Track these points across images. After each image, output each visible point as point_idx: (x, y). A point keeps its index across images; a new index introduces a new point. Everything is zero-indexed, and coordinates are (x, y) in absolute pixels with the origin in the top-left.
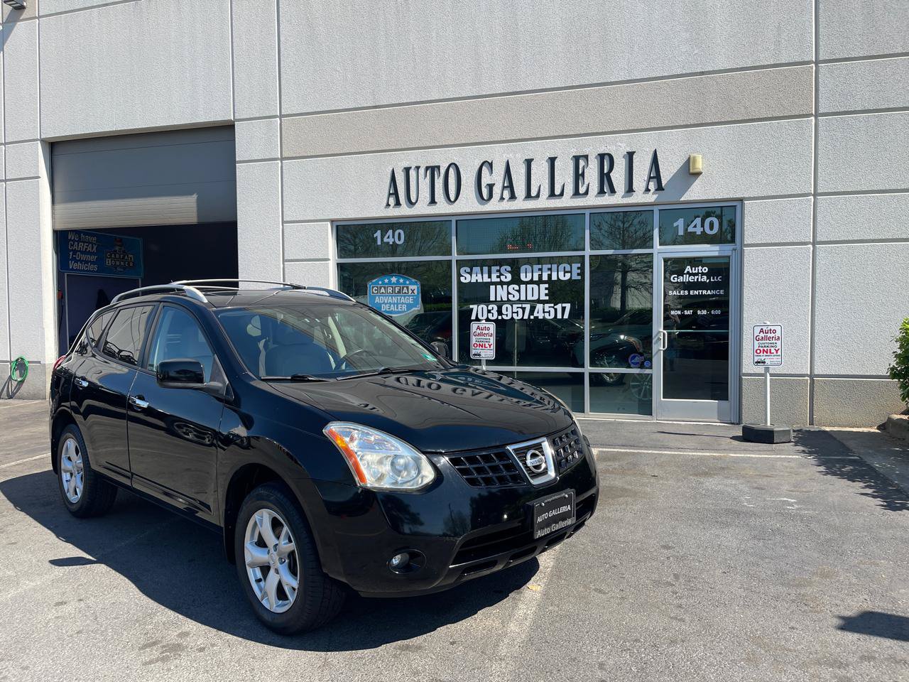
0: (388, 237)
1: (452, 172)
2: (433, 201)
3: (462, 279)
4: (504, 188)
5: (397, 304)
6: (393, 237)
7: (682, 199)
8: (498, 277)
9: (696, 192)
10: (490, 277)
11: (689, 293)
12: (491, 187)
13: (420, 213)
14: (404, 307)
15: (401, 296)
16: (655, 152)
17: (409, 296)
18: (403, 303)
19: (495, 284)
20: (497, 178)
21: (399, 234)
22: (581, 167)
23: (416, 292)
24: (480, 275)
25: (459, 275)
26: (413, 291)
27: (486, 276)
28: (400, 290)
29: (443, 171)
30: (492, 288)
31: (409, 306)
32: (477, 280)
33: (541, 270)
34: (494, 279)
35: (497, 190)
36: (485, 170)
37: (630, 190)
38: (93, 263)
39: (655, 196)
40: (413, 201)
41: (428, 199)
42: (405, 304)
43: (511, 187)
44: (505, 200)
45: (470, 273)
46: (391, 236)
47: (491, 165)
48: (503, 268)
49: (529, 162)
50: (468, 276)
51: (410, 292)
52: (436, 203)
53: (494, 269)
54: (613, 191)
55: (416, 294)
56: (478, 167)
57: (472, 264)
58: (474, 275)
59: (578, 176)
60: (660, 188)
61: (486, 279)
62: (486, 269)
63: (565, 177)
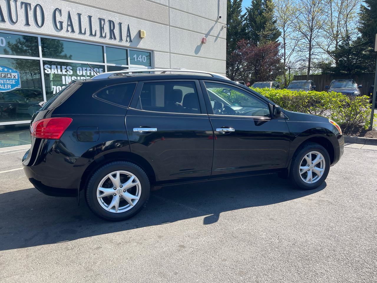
1: (38, 9)
2: (27, 24)
3: (46, 71)
4: (68, 25)
5: (4, 84)
7: (138, 47)
8: (66, 72)
9: (142, 45)
10: (61, 71)
12: (61, 23)
13: (18, 29)
14: (9, 86)
15: (7, 79)
16: (128, 25)
17: (12, 79)
18: (8, 84)
19: (65, 75)
20: (64, 18)
21: (2, 40)
22: (102, 24)
23: (17, 77)
24: (56, 70)
25: (44, 69)
26: (15, 77)
27: (59, 70)
28: (5, 75)
29: (33, 7)
30: (63, 77)
31: (13, 86)
32: (54, 73)
33: (86, 70)
34: (64, 72)
35: (65, 25)
36: (57, 13)
37: (121, 39)
39: (129, 44)
40: (15, 21)
41: (24, 22)
42: (10, 84)
43: (71, 25)
44: (69, 32)
45: (51, 68)
47: (60, 11)
48: (68, 67)
49: (79, 15)
50: (49, 70)
51: (13, 77)
52: (30, 25)
53: (63, 67)
54: (115, 38)
55: (17, 78)
56: (53, 10)
57: (51, 63)
58: (52, 70)
59: (102, 28)
60: (131, 41)
61: (60, 73)
62: (59, 67)
63: (96, 27)
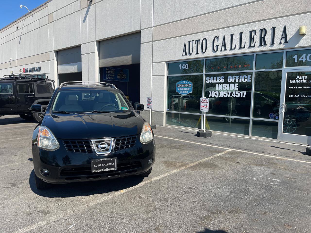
0: (183, 67)
1: (204, 41)
2: (197, 53)
3: (207, 82)
4: (222, 46)
5: (185, 91)
6: (185, 67)
7: (296, 46)
8: (219, 81)
9: (303, 43)
10: (216, 81)
11: (298, 87)
12: (217, 46)
13: (193, 58)
14: (187, 92)
15: (186, 88)
16: (285, 26)
17: (189, 88)
18: (187, 90)
19: (218, 83)
20: (220, 42)
21: (187, 65)
22: (252, 35)
23: (191, 86)
24: (213, 80)
25: (206, 80)
26: (190, 86)
27: (215, 80)
28: (186, 85)
29: (201, 41)
30: (217, 85)
31: (189, 91)
32: (212, 82)
33: (235, 78)
34: (218, 81)
35: (220, 47)
36: (216, 40)
37: (273, 43)
38: (113, 77)
39: (284, 46)
40: (191, 53)
41: (196, 52)
42: (187, 91)
43: (225, 46)
44: (222, 51)
45: (210, 79)
46: (184, 66)
47: (218, 38)
48: (221, 77)
49: (232, 35)
50: (209, 80)
51: (189, 86)
52: (198, 53)
53: (218, 77)
54: (265, 44)
55: (191, 87)
56: (213, 40)
57: (210, 76)
58: (211, 80)
59: (251, 39)
60: (286, 42)
61: (215, 82)
62: (215, 78)
63: (246, 40)
